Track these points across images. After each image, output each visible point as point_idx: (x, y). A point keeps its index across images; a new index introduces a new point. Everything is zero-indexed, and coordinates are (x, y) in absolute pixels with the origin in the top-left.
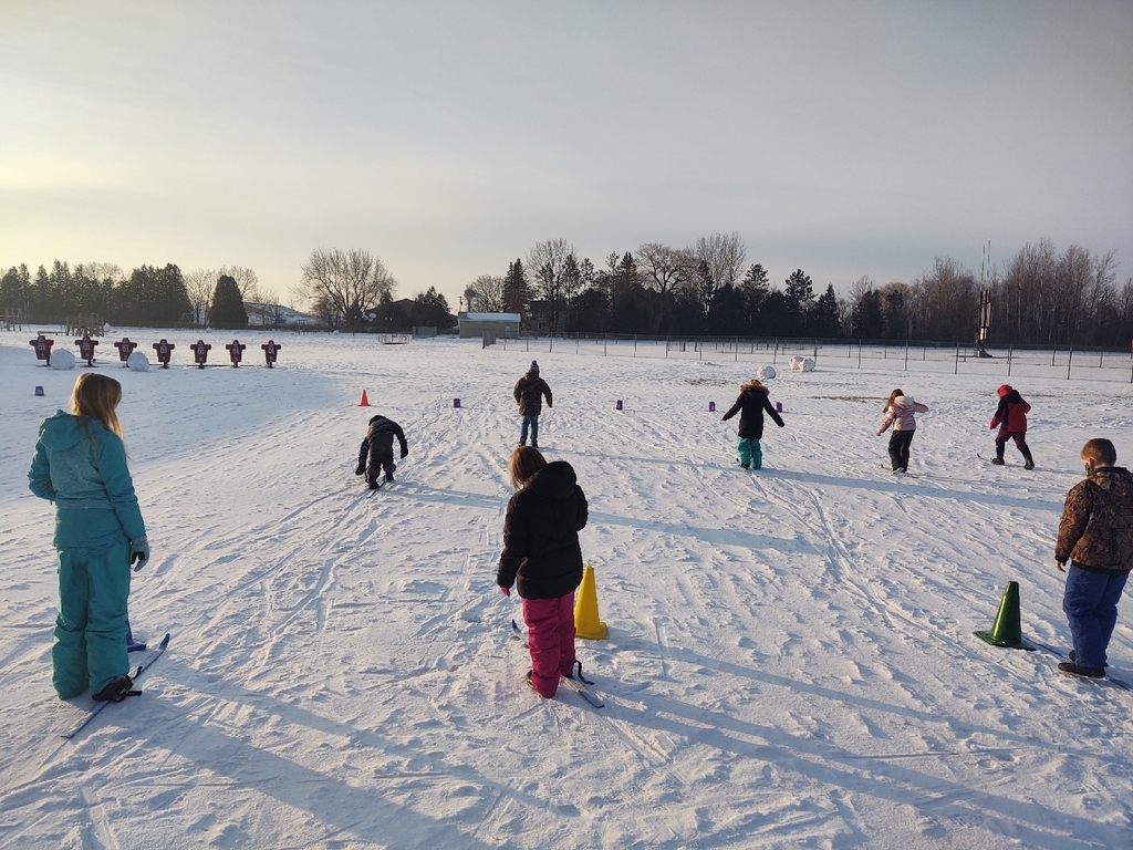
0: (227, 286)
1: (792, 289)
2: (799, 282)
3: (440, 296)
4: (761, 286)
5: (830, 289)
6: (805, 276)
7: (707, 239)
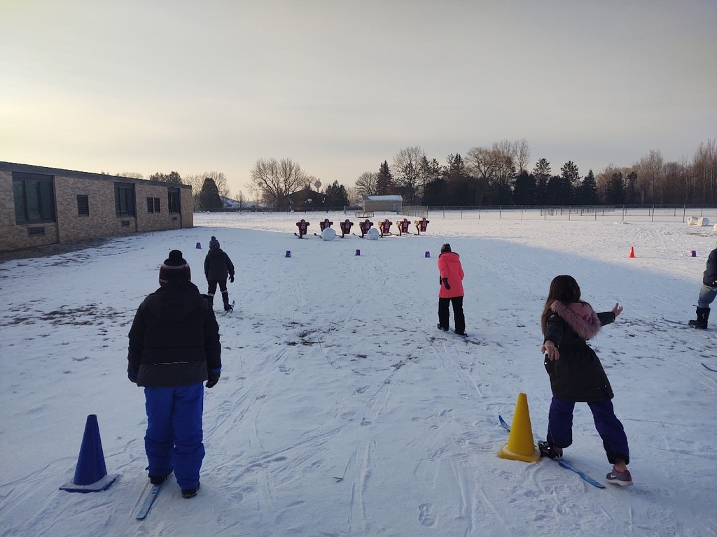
0: (209, 184)
1: (565, 173)
2: (570, 169)
3: (342, 186)
4: (546, 173)
5: (591, 173)
6: (574, 165)
7: (499, 143)
